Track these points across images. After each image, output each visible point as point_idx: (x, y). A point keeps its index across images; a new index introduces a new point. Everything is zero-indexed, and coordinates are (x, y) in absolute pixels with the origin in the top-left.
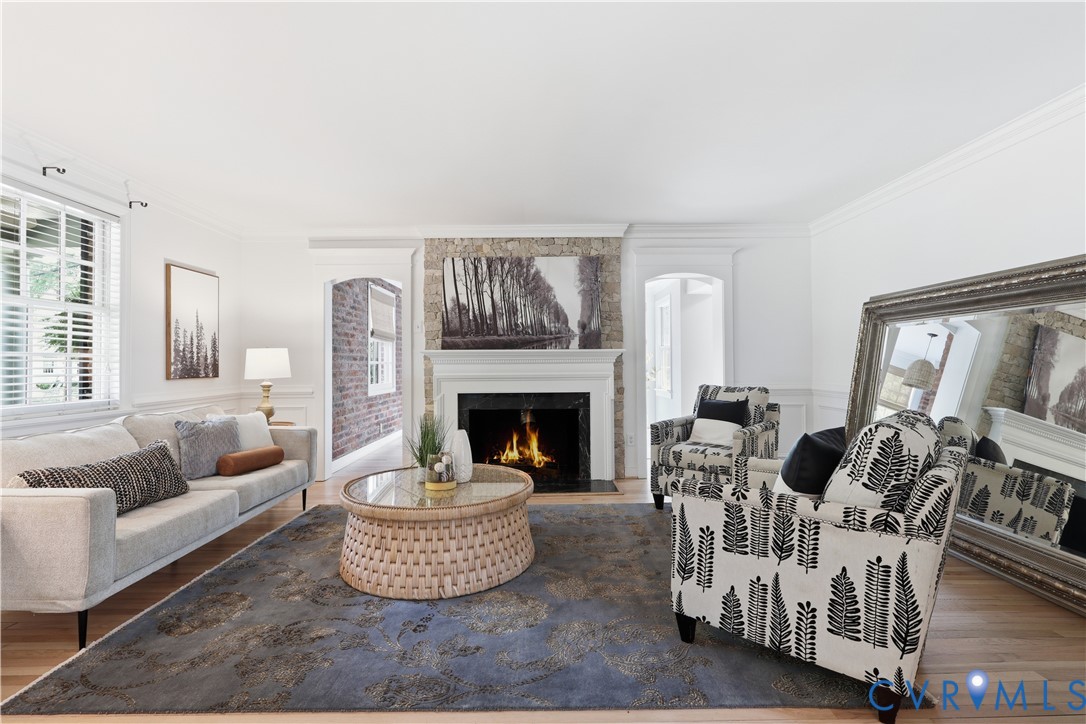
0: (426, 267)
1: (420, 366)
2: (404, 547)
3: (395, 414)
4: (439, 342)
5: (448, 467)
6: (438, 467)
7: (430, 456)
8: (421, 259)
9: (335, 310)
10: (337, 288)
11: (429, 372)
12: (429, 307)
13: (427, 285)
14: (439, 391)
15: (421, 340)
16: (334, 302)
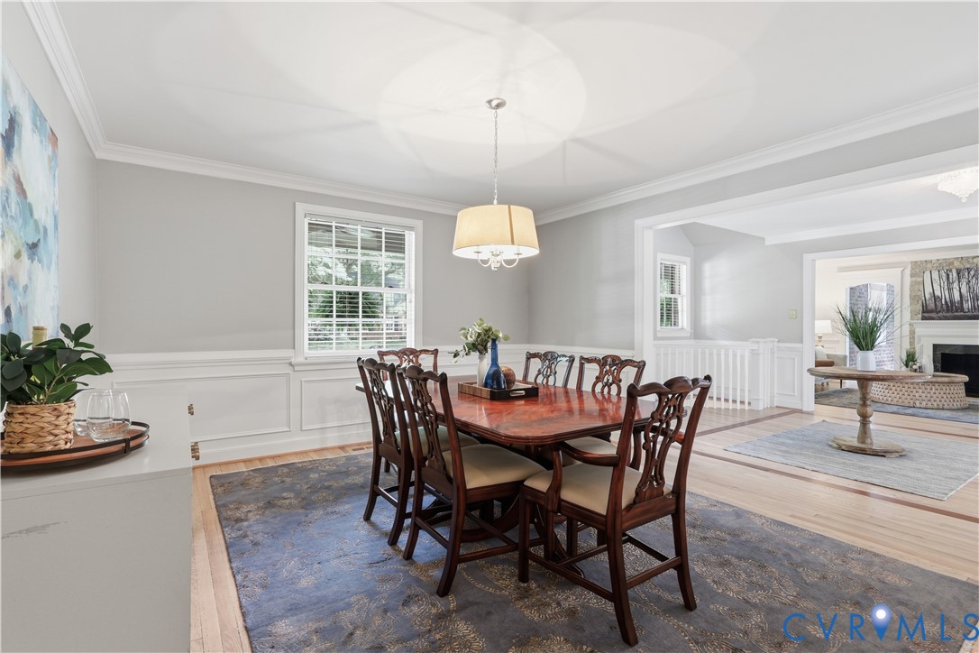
0: (911, 277)
1: (906, 329)
2: (898, 389)
3: (885, 359)
4: (920, 316)
5: (920, 367)
6: (914, 367)
7: (911, 363)
8: (908, 272)
9: (851, 300)
10: (851, 289)
11: (912, 333)
12: (913, 298)
13: (911, 286)
14: (919, 341)
15: (907, 315)
16: (850, 296)
